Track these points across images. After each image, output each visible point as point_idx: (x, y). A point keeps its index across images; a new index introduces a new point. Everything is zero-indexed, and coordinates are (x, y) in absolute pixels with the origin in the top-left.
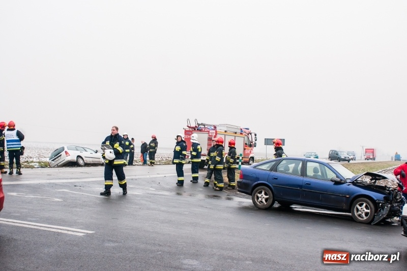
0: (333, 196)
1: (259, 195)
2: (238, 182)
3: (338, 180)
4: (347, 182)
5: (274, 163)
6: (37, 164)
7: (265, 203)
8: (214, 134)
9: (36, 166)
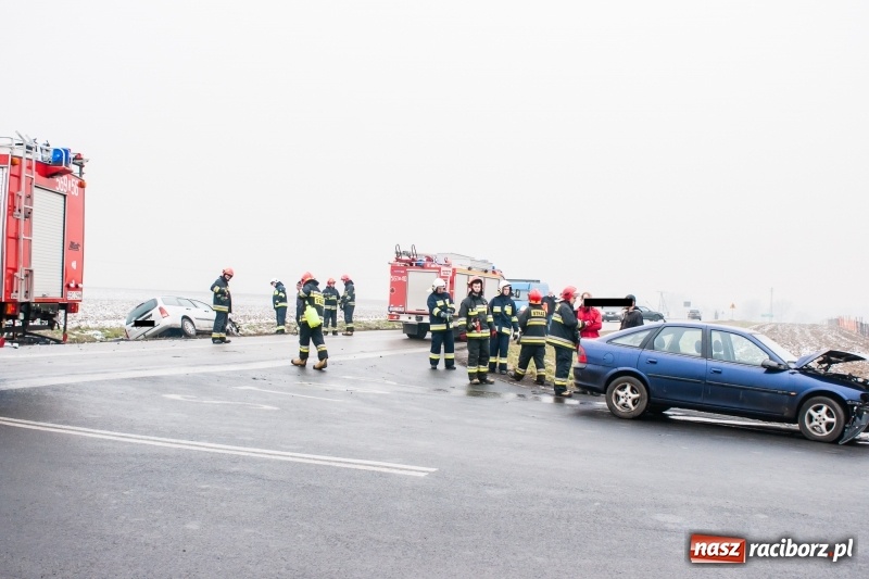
0: (765, 394)
1: (621, 393)
2: (575, 368)
3: (774, 364)
4: (790, 368)
5: (647, 333)
6: (99, 333)
7: (633, 408)
8: (451, 274)
9: (98, 337)
